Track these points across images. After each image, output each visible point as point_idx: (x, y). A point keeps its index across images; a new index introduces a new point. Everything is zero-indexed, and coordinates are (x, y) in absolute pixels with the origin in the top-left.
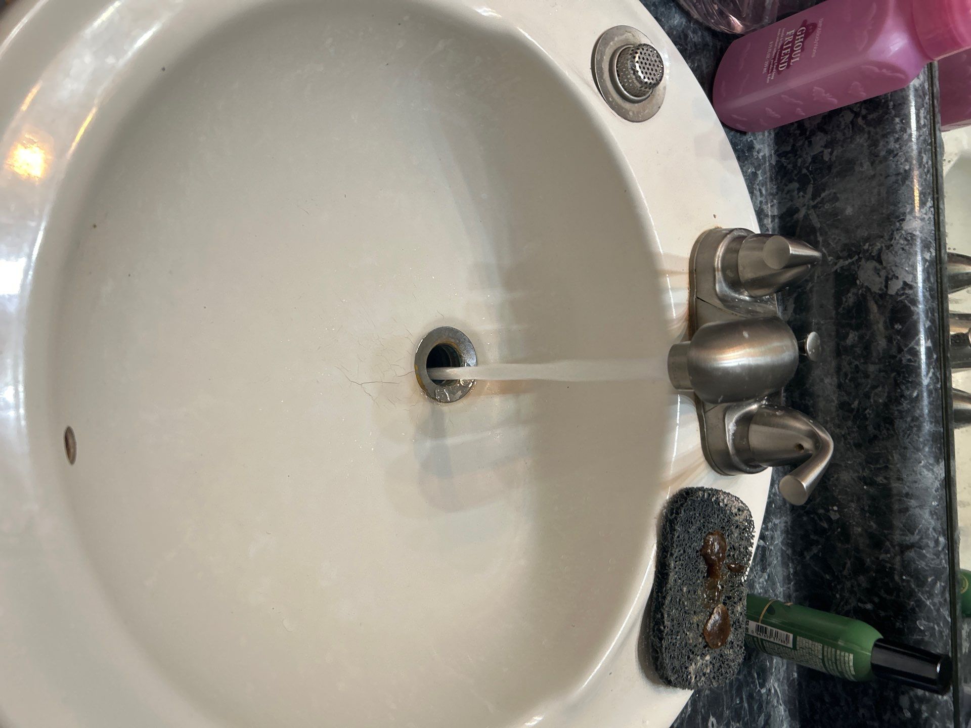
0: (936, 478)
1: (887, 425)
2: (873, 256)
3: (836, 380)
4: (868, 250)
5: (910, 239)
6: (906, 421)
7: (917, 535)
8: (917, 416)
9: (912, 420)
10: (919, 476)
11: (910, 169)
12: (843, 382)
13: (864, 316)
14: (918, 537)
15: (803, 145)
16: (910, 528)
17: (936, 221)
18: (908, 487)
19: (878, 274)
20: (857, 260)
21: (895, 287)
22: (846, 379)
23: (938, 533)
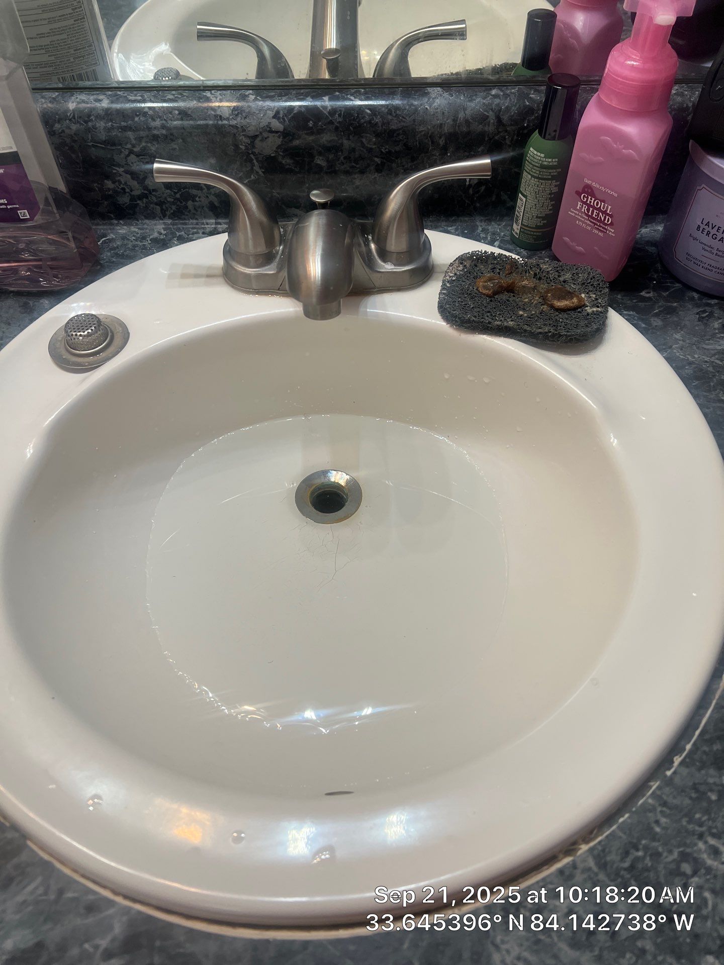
0: (441, 96)
1: (395, 135)
2: (251, 142)
3: (357, 175)
4: (246, 146)
5: (236, 111)
6: (391, 120)
7: (489, 113)
8: (387, 110)
9: (391, 114)
10: (439, 110)
11: (178, 110)
12: (359, 169)
13: (301, 151)
14: (491, 113)
15: (155, 196)
16: (483, 119)
17: (223, 88)
18: (447, 120)
19: (266, 138)
20: (254, 155)
21: (277, 125)
22: (356, 167)
23: (488, 95)
